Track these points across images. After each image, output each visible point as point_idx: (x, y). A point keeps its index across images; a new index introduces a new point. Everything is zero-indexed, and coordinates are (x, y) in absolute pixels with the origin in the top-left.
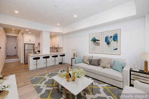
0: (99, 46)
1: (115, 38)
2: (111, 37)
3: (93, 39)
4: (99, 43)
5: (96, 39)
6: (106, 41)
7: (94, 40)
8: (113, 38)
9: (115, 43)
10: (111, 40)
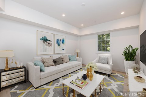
0: (50, 47)
1: (63, 41)
2: (61, 40)
3: (43, 38)
4: (51, 44)
5: (48, 39)
6: (57, 43)
7: (45, 40)
8: (62, 41)
9: (63, 44)
10: (60, 42)
